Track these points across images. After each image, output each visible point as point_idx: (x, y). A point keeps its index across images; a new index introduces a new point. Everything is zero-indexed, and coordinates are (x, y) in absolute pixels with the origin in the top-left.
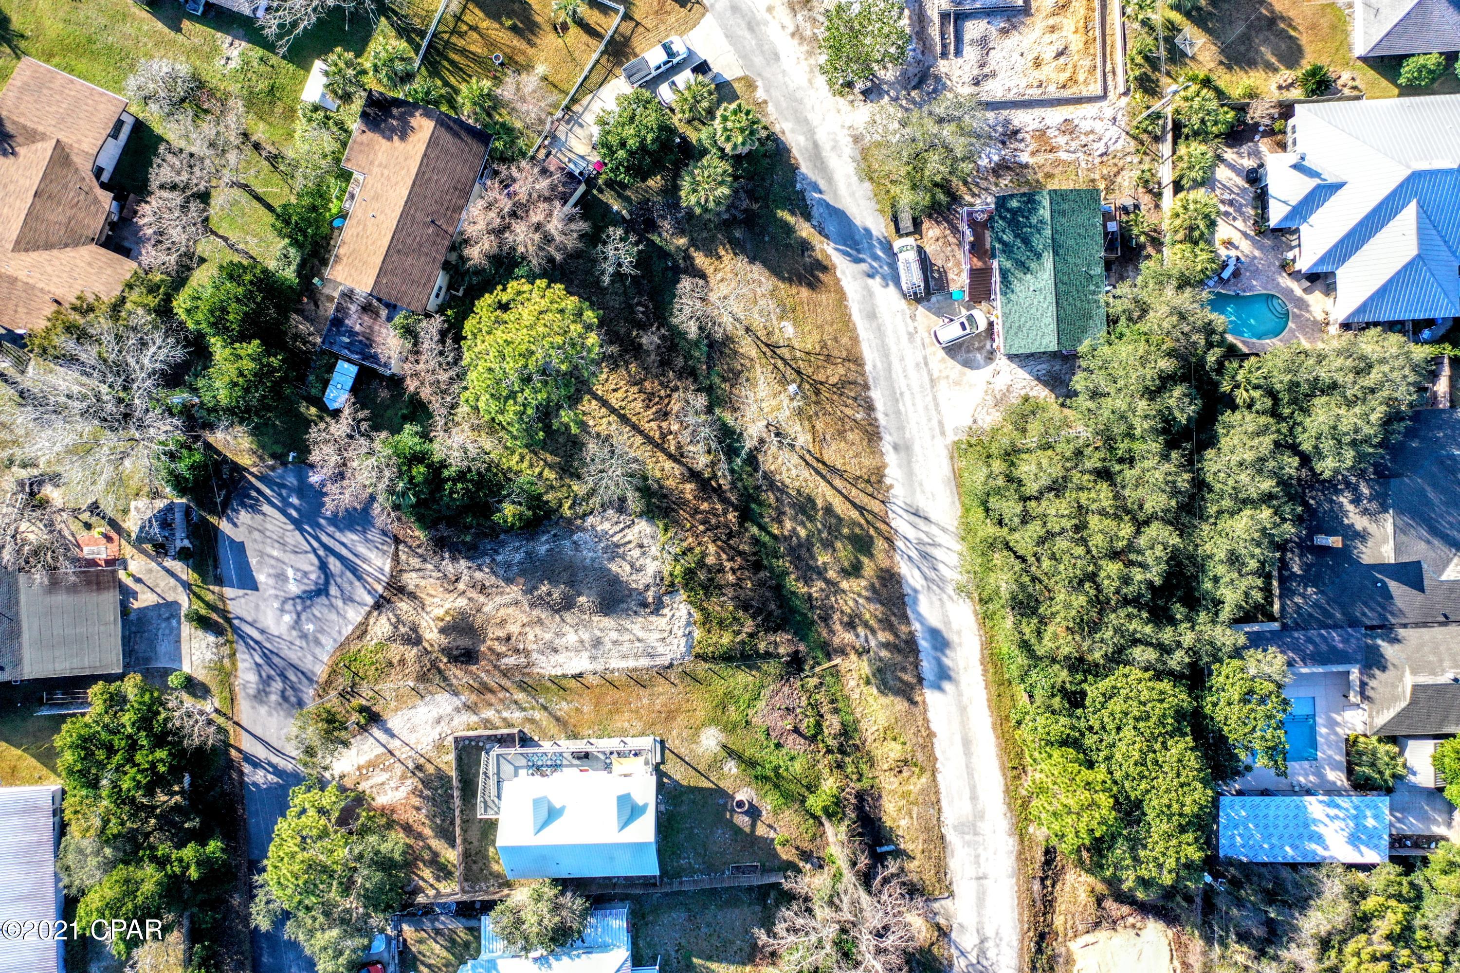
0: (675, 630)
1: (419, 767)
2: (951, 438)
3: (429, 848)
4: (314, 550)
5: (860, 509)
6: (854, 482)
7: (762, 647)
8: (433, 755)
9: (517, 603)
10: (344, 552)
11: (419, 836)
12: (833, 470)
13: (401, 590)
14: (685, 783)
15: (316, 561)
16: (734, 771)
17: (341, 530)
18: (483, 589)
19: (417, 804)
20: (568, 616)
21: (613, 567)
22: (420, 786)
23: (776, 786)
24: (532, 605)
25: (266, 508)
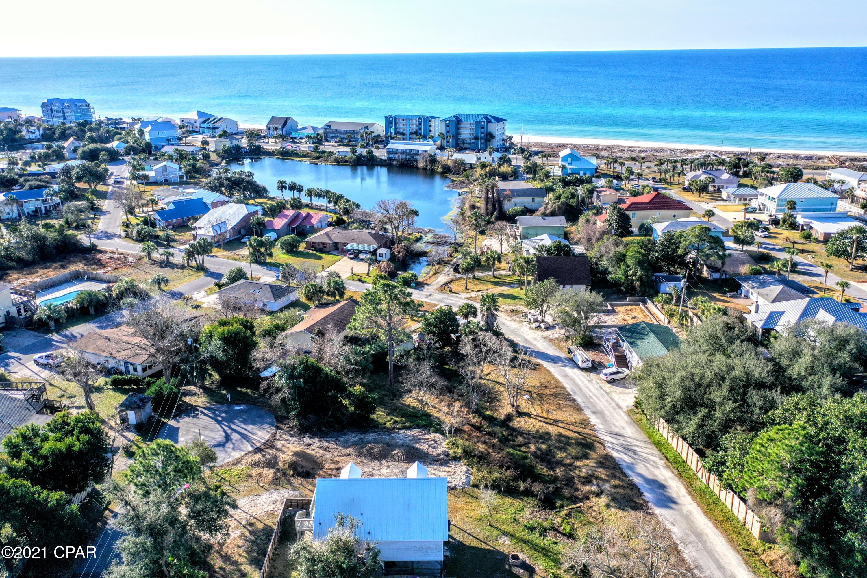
0: (458, 472)
1: (251, 524)
2: (625, 409)
3: (239, 570)
4: (224, 431)
5: (579, 433)
6: (572, 424)
7: (522, 486)
8: (264, 519)
9: (349, 455)
10: (243, 431)
11: (235, 563)
12: (557, 421)
13: (273, 447)
14: (467, 544)
15: (223, 434)
16: (508, 542)
17: (245, 424)
18: (326, 449)
19: (240, 544)
20: (384, 462)
21: (417, 446)
22: (247, 534)
23: (546, 555)
24: (359, 455)
25: (202, 416)
